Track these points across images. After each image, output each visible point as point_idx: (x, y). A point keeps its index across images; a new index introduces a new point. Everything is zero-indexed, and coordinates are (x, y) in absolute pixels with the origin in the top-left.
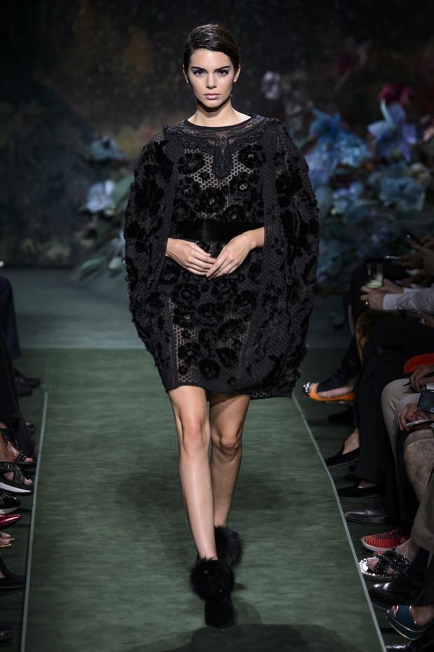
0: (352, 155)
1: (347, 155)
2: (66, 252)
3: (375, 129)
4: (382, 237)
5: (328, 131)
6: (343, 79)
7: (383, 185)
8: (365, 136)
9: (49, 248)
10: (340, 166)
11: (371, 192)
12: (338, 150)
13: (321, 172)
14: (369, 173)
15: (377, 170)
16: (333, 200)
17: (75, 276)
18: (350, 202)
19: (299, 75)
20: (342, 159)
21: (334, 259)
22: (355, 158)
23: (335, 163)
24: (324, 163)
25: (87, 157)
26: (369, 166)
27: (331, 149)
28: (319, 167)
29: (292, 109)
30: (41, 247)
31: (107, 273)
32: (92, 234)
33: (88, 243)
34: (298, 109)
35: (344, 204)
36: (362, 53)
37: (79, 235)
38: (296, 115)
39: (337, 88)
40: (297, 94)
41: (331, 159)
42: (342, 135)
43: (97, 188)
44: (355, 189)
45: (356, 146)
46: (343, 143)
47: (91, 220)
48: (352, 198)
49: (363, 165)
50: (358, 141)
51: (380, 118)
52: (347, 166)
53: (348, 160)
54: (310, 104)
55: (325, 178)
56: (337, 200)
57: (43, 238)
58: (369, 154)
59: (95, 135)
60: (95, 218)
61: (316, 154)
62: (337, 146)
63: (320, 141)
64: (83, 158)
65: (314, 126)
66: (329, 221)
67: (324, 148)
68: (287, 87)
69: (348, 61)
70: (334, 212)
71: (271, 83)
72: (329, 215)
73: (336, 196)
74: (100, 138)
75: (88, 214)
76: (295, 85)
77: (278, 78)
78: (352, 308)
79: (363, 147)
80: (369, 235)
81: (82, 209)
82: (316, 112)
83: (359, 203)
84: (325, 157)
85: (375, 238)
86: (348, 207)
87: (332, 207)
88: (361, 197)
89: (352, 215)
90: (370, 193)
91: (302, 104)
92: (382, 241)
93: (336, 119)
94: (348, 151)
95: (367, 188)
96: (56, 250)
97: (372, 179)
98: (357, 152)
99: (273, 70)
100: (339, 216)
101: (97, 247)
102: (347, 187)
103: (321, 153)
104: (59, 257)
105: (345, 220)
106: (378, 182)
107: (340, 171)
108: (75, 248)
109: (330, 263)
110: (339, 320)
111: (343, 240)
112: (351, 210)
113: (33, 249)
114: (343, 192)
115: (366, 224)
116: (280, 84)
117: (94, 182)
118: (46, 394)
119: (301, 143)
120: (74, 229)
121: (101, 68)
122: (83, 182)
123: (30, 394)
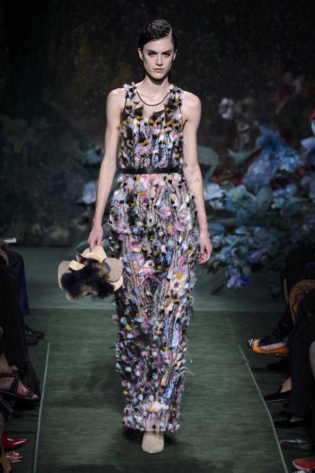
0: (288, 163)
1: (285, 163)
2: (66, 234)
3: (306, 143)
4: (311, 227)
5: (270, 144)
6: (282, 105)
7: (312, 186)
8: (298, 148)
9: (53, 230)
10: (279, 171)
11: (303, 192)
12: (278, 158)
13: (264, 175)
14: (302, 177)
15: (308, 174)
16: (273, 197)
17: (73, 253)
18: (287, 200)
19: (248, 101)
20: (281, 166)
21: (273, 243)
22: (291, 165)
23: (275, 170)
24: (267, 169)
25: (84, 161)
26: (301, 172)
27: (272, 158)
28: (262, 172)
29: (242, 127)
30: (46, 230)
32: (86, 221)
33: (83, 228)
34: (247, 127)
35: (281, 201)
36: (297, 84)
37: (76, 221)
38: (245, 131)
39: (277, 111)
40: (246, 115)
41: (272, 166)
42: (281, 147)
43: (91, 185)
44: (290, 189)
45: (292, 156)
46: (282, 153)
47: (85, 210)
48: (288, 196)
49: (297, 171)
50: (294, 152)
51: (311, 134)
52: (284, 171)
53: (285, 167)
54: (256, 123)
55: (267, 180)
56: (276, 197)
57: (48, 223)
58: (301, 163)
59: (90, 145)
60: (88, 208)
61: (261, 162)
62: (276, 156)
63: (264, 151)
64: (80, 162)
65: (259, 140)
66: (270, 213)
67: (267, 157)
68: (238, 110)
69: (287, 90)
70: (273, 206)
71: (227, 106)
72: (270, 208)
73: (275, 194)
74: (94, 147)
75: (84, 205)
76: (245, 108)
77: (232, 103)
78: (287, 281)
79: (297, 157)
80: (301, 225)
81: (79, 201)
82: (262, 128)
83: (293, 200)
84: (267, 164)
85: (305, 227)
86: (284, 203)
87: (273, 203)
88: (294, 195)
89: (288, 209)
90: (302, 194)
91: (251, 124)
92: (311, 230)
93: (276, 134)
94: (286, 159)
95: (300, 188)
96: (58, 233)
97: (304, 182)
98: (292, 161)
99: (228, 97)
100: (277, 209)
102: (285, 188)
103: (265, 161)
104: (61, 238)
105: (282, 213)
106: (308, 184)
107: (279, 175)
108: (73, 231)
109: (270, 246)
110: (276, 290)
111: (281, 228)
112: (287, 205)
113: (40, 232)
114: (281, 192)
115: (298, 216)
116: (233, 107)
117: (88, 181)
118: (49, 344)
119: (249, 153)
120: (72, 217)
121: (96, 93)
122: (80, 181)
123: (36, 343)
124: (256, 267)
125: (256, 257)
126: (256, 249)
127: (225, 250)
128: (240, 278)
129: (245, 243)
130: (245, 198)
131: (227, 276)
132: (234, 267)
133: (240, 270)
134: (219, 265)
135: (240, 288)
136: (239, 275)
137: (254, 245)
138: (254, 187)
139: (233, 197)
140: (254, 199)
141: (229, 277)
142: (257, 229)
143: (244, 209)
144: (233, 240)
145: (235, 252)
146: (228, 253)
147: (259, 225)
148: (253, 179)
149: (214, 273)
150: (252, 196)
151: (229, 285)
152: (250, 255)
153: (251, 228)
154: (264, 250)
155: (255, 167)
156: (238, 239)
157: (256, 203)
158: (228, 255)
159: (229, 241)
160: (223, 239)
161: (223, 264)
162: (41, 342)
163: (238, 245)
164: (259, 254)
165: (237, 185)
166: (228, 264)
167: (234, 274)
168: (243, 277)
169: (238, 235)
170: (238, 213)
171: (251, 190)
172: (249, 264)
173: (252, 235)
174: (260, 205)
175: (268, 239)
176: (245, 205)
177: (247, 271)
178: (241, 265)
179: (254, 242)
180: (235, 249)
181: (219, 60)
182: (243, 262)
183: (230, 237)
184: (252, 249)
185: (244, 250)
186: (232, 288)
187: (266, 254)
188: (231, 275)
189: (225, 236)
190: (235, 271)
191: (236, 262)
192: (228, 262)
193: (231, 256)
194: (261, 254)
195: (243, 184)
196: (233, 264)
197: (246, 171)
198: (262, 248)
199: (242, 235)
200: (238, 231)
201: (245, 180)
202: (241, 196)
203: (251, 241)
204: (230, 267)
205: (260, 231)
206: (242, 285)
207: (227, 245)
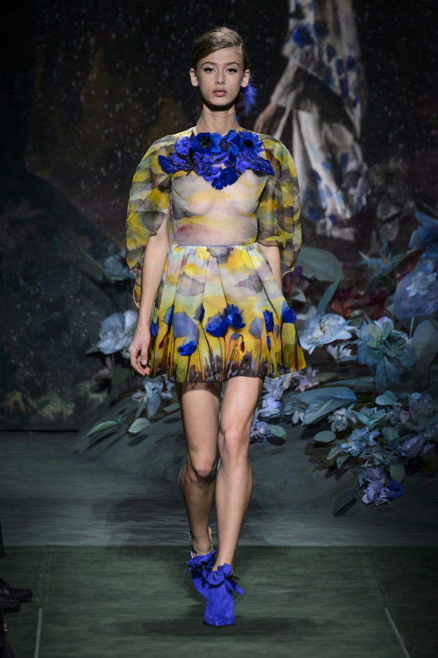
2: (69, 410)
9: (47, 403)
13: (425, 297)
17: (81, 443)
19: (395, 164)
24: (430, 287)
25: (99, 278)
28: (422, 293)
29: (386, 210)
30: (33, 403)
31: (127, 440)
32: (105, 384)
33: (100, 397)
34: (393, 211)
37: (87, 386)
38: (390, 220)
40: (391, 190)
43: (113, 321)
47: (104, 365)
54: (411, 205)
55: (430, 309)
57: (37, 391)
59: (111, 248)
60: (109, 362)
61: (419, 275)
63: (424, 255)
64: (93, 280)
65: (416, 235)
67: (430, 266)
68: (378, 181)
75: (100, 355)
76: (389, 177)
81: (92, 350)
82: (418, 215)
84: (431, 278)
91: (399, 205)
96: (55, 407)
101: (113, 403)
103: (427, 273)
104: (59, 416)
108: (81, 404)
113: (22, 406)
117: (108, 314)
118: (41, 610)
119: (399, 258)
120: (80, 378)
122: (94, 313)
123: (17, 609)
124: (414, 465)
125: (413, 446)
126: (414, 433)
127: (358, 434)
128: (384, 485)
129: (393, 422)
130: (391, 339)
131: (361, 483)
132: (375, 467)
133: (386, 472)
134: (346, 462)
135: (386, 503)
136: (383, 481)
137: (409, 425)
138: (409, 320)
139: (370, 338)
140: (409, 341)
141: (366, 484)
142: (415, 396)
143: (389, 358)
144: (371, 418)
145: (375, 439)
146: (363, 439)
147: (419, 389)
148: (405, 305)
149: (338, 477)
150: (404, 336)
151: (365, 499)
152: (402, 443)
153: (403, 395)
154: (428, 435)
155: (410, 284)
156: (380, 415)
157: (413, 349)
158: (364, 444)
159: (364, 419)
160: (353, 415)
161: (353, 460)
162: (24, 608)
163: (379, 426)
164: (418, 442)
165: (375, 317)
166: (364, 461)
167: (373, 479)
168: (390, 484)
169: (380, 407)
170: (379, 368)
171: (402, 325)
172: (401, 459)
173: (406, 408)
174: (418, 353)
176: (392, 354)
177: (397, 472)
178: (387, 461)
179: (409, 421)
180: (376, 433)
182: (391, 456)
183: (365, 410)
184: (406, 433)
185: (391, 434)
186: (372, 503)
187: (432, 441)
188: (368, 480)
189: (357, 409)
190: (376, 472)
191: (378, 456)
192: (363, 456)
193: (368, 446)
194: (422, 442)
195: (389, 315)
196: (372, 461)
197: (393, 291)
198: (424, 430)
199: (385, 407)
200: (379, 401)
201: (390, 308)
202: (384, 338)
203: (404, 418)
204: (366, 465)
205: (419, 400)
206: (390, 498)
207: (361, 425)
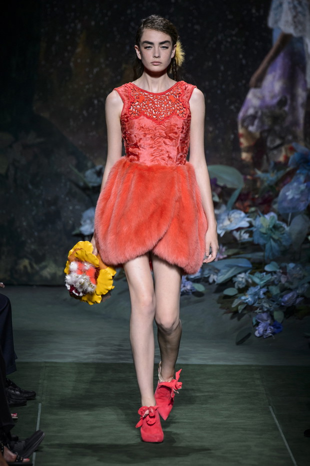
5: (306, 162)
9: (45, 267)
13: (298, 200)
24: (302, 193)
25: (82, 184)
27: (308, 179)
28: (297, 197)
29: (273, 141)
30: (36, 267)
55: (302, 207)
57: (39, 259)
59: (89, 164)
61: (295, 184)
63: (298, 172)
64: (78, 186)
65: (293, 158)
67: (302, 178)
72: (306, 241)
74: (93, 166)
75: (81, 236)
81: (74, 233)
84: (303, 187)
87: (309, 234)
96: (51, 270)
103: (300, 183)
104: (54, 276)
109: (306, 286)
113: (29, 269)
117: (87, 208)
118: (40, 405)
119: (281, 174)
121: (96, 102)
122: (77, 207)
123: (24, 404)
124: (290, 311)
125: (290, 299)
126: (290, 290)
127: (252, 290)
128: (270, 325)
129: (276, 282)
130: (275, 227)
131: (255, 323)
132: (264, 312)
133: (271, 316)
134: (245, 309)
135: (271, 336)
136: (269, 322)
137: (287, 285)
138: (288, 215)
139: (262, 226)
140: (287, 229)
141: (258, 324)
142: (291, 265)
143: (274, 240)
144: (261, 279)
145: (264, 294)
146: (256, 294)
147: (293, 260)
148: (285, 204)
149: (239, 319)
150: (284, 225)
151: (257, 334)
152: (282, 297)
153: (283, 264)
154: (299, 291)
155: (288, 190)
156: (268, 278)
157: (290, 234)
158: (257, 297)
159: (257, 280)
160: (249, 277)
161: (249, 308)
162: (29, 404)
163: (267, 285)
164: (293, 296)
165: (265, 213)
166: (257, 308)
167: (263, 320)
168: (274, 324)
169: (267, 273)
170: (268, 246)
171: (283, 218)
172: (281, 307)
173: (285, 273)
174: (293, 237)
175: (304, 276)
176: (276, 237)
177: (278, 316)
178: (272, 309)
179: (287, 282)
180: (265, 290)
181: (244, 62)
182: (274, 305)
183: (257, 274)
184: (285, 290)
185: (275, 290)
186: (261, 336)
187: (302, 296)
188: (259, 321)
189: (252, 273)
190: (265, 316)
191: (266, 305)
192: (256, 305)
193: (259, 298)
194: (295, 296)
195: (274, 211)
196: (262, 308)
197: (277, 195)
198: (297, 288)
199: (272, 273)
200: (267, 268)
201: (275, 206)
202: (271, 227)
203: (283, 280)
204: (258, 311)
205: (293, 268)
206: (273, 333)
207: (255, 284)
